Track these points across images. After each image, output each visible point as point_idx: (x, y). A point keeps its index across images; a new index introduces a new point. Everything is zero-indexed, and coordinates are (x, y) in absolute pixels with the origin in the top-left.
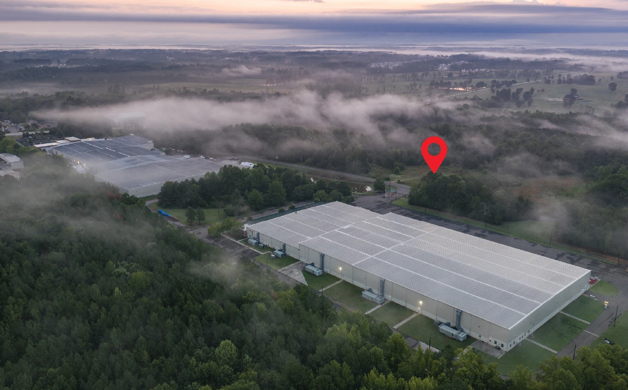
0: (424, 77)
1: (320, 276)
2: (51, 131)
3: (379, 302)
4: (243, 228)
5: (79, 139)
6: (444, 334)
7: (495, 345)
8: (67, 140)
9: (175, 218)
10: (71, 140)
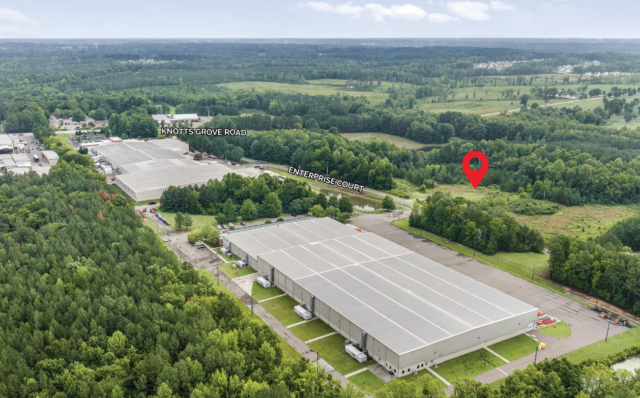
0: (534, 81)
1: (267, 288)
2: (102, 130)
3: (305, 318)
4: (220, 237)
5: (121, 140)
6: (348, 354)
7: (390, 370)
8: (111, 140)
9: (167, 221)
10: (114, 140)
